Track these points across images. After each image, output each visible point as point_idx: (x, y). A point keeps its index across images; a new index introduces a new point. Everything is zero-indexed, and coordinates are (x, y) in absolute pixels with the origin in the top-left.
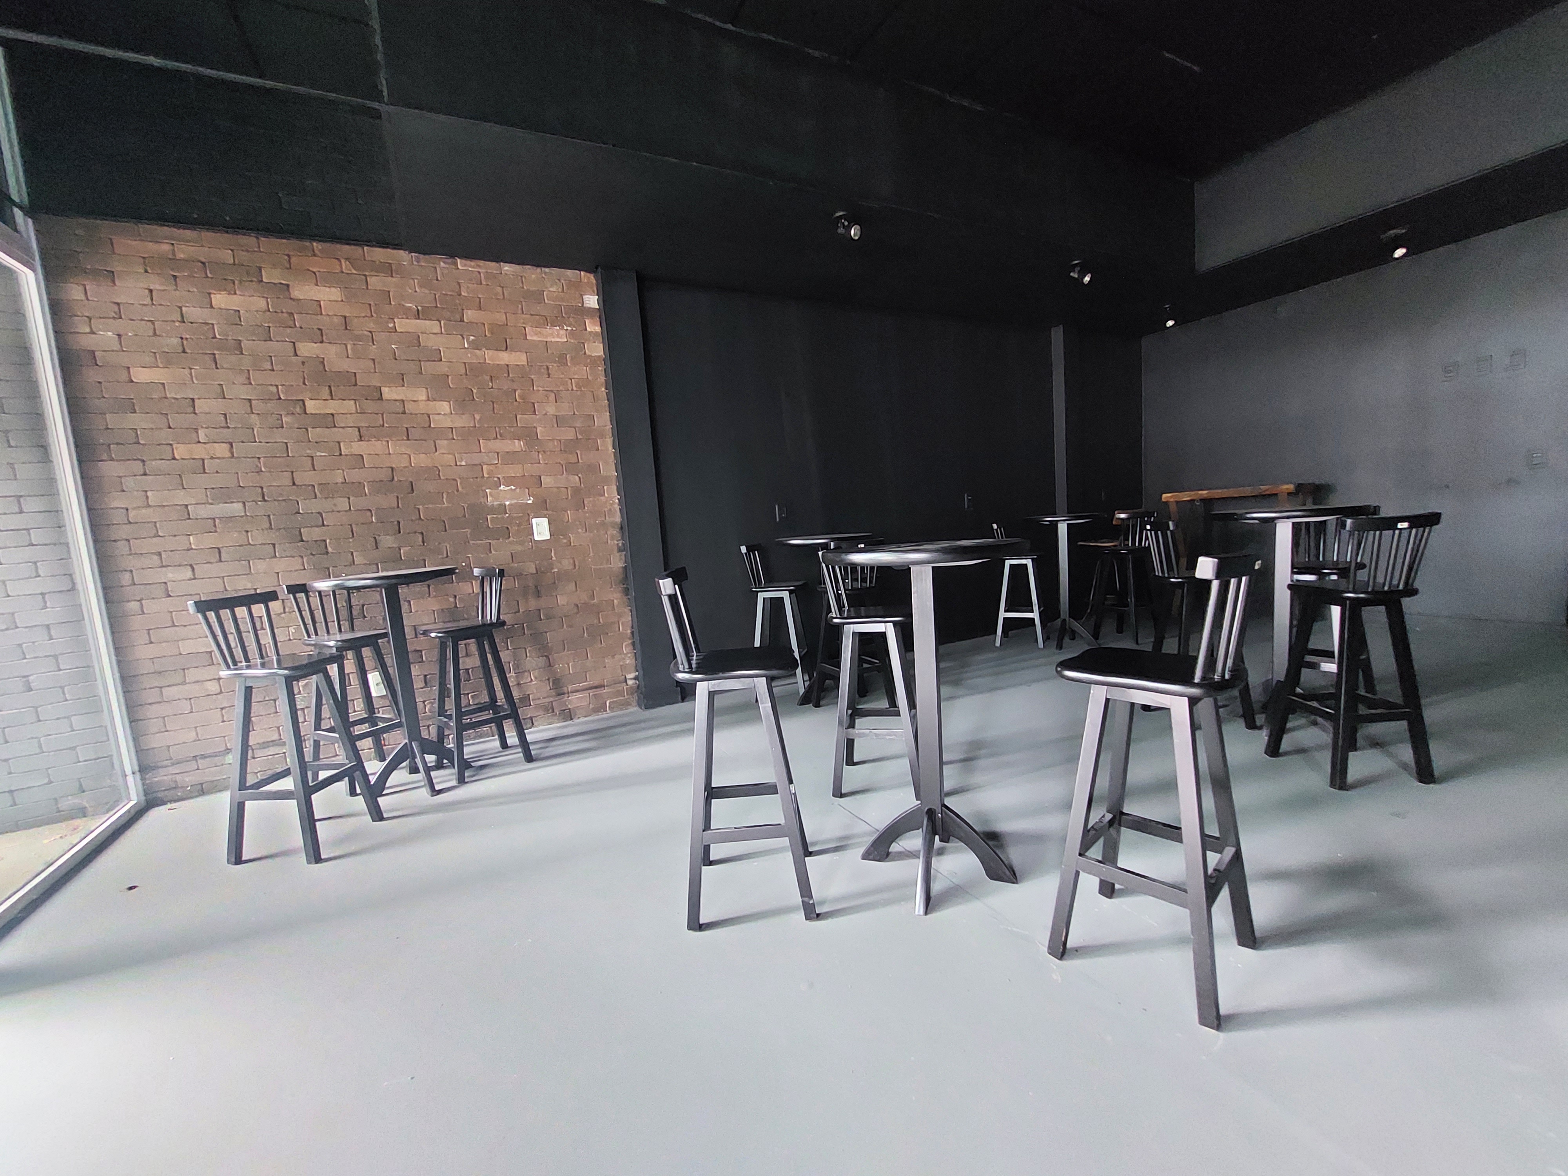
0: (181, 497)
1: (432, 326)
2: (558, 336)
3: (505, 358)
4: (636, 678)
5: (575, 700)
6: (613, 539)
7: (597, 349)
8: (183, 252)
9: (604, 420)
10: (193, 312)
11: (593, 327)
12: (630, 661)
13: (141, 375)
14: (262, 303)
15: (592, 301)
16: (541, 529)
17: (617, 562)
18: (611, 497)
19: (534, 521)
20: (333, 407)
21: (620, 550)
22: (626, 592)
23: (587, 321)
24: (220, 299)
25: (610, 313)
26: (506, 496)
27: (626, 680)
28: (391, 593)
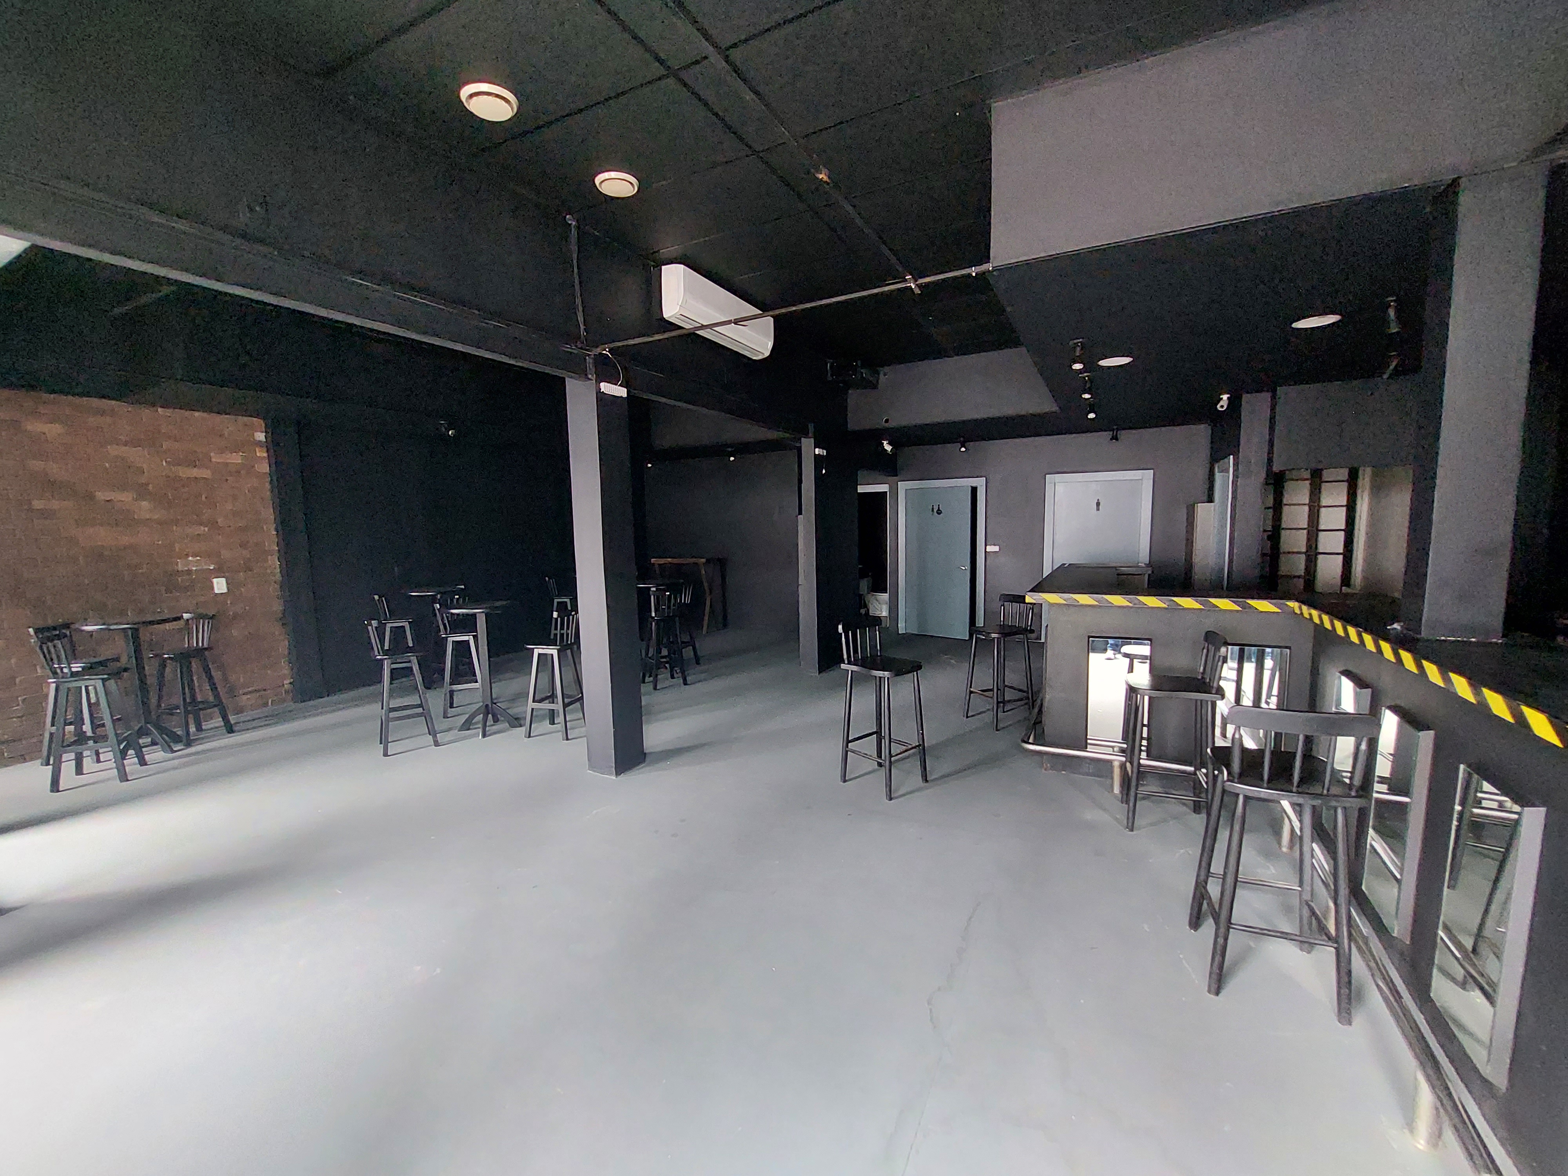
1: (137, 450)
2: (236, 459)
3: (195, 472)
4: (290, 683)
6: (274, 590)
7: (264, 468)
9: (268, 514)
11: (262, 453)
12: (286, 671)
15: (261, 436)
16: (220, 585)
17: (278, 607)
18: (274, 563)
19: (215, 581)
20: (55, 504)
23: (257, 449)
25: (274, 444)
26: (193, 563)
27: (283, 685)
28: (135, 631)
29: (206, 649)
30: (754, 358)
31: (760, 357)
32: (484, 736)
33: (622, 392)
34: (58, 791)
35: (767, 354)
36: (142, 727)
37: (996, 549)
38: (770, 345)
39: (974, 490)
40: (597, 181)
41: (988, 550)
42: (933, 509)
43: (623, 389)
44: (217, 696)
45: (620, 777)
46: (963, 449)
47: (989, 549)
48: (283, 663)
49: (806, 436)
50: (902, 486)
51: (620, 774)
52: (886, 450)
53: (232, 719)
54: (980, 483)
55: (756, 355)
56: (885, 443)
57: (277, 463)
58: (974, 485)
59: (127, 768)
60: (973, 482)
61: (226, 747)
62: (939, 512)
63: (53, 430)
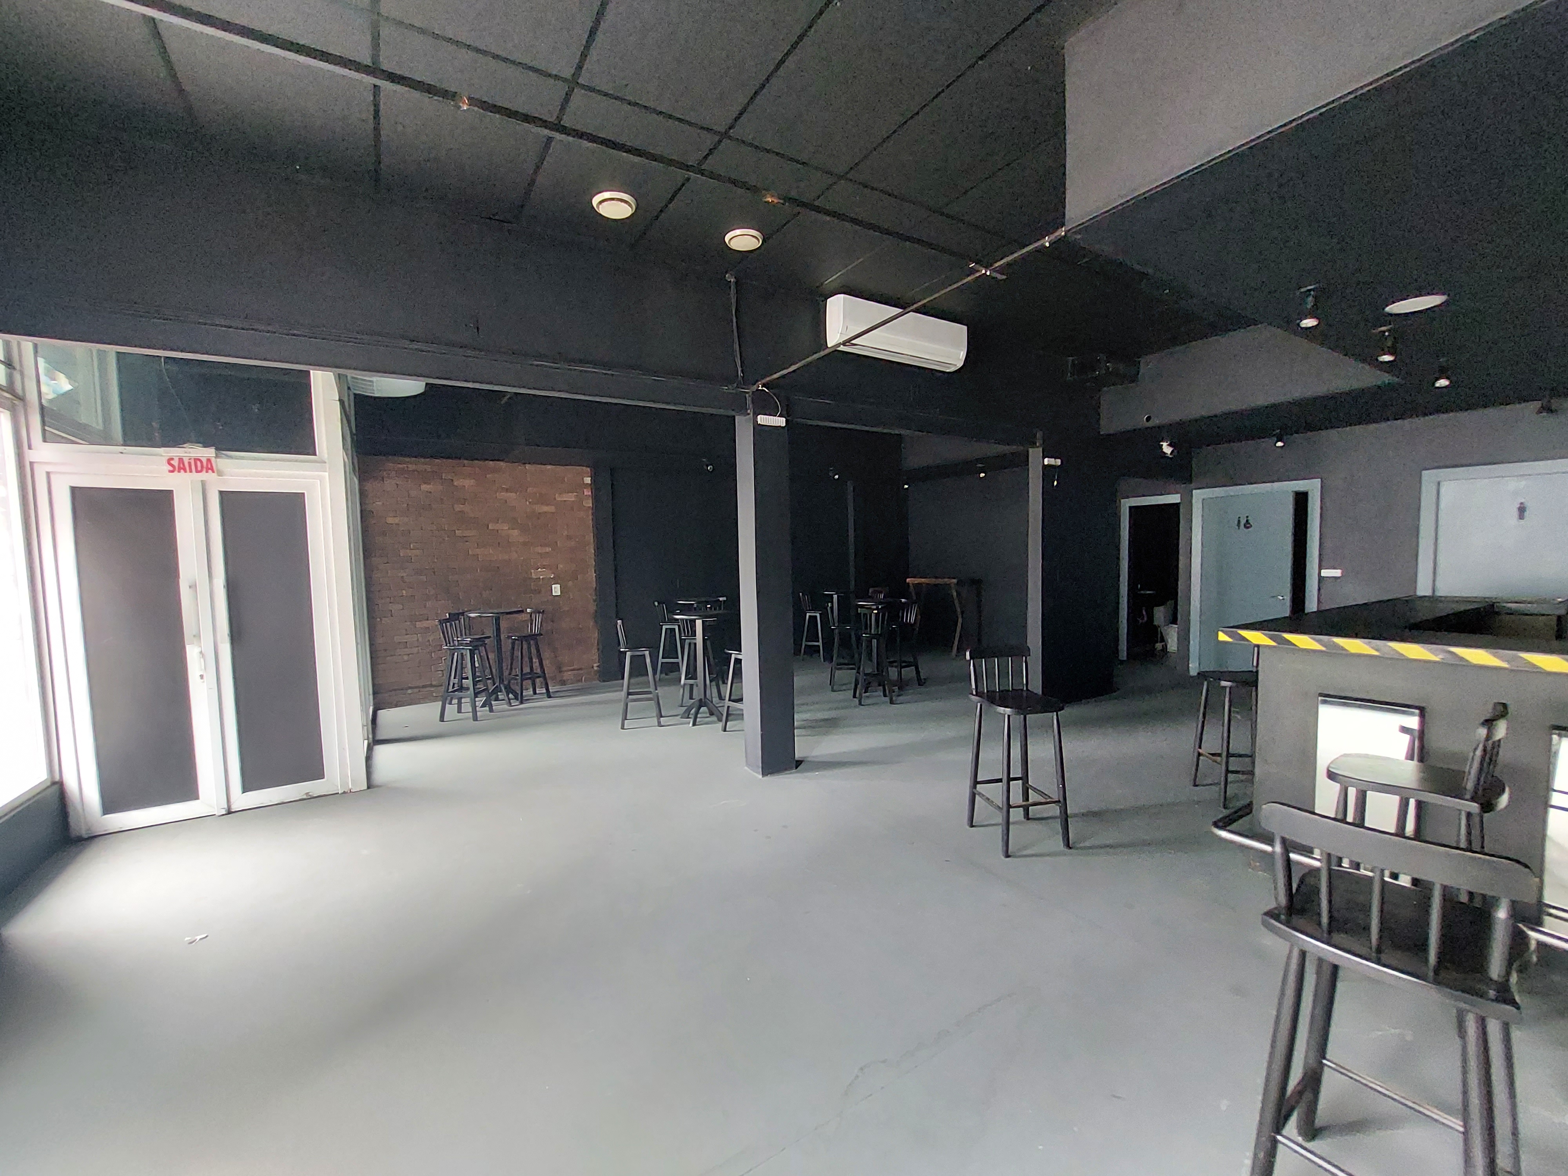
0: (402, 574)
1: (513, 495)
2: (571, 497)
3: (546, 509)
4: (598, 666)
5: (567, 675)
6: (591, 596)
7: (589, 503)
8: (411, 467)
9: (590, 538)
10: (413, 493)
11: (588, 492)
12: (596, 657)
13: (390, 520)
14: (441, 487)
15: (588, 480)
16: (556, 590)
17: (592, 607)
18: (592, 575)
19: (554, 586)
20: (467, 533)
21: (595, 601)
22: (596, 622)
23: (585, 490)
24: (424, 487)
25: (596, 486)
26: (541, 574)
27: (593, 667)
28: (498, 620)
29: (537, 635)
30: (948, 371)
31: (953, 369)
32: (694, 724)
33: (781, 422)
34: (443, 721)
35: (960, 364)
36: (497, 687)
37: (1337, 573)
38: (963, 355)
39: (1301, 499)
40: (727, 239)
41: (1322, 575)
42: (1239, 521)
43: (782, 418)
44: (544, 672)
45: (766, 778)
46: (1280, 444)
47: (1325, 573)
48: (595, 651)
49: (1033, 444)
50: (1198, 495)
51: (767, 775)
52: (1165, 453)
53: (551, 689)
54: (1313, 487)
55: (949, 368)
56: (1165, 444)
57: (596, 498)
58: (1302, 489)
59: (478, 713)
60: (1301, 485)
61: (546, 707)
62: (1247, 525)
63: (468, 483)
